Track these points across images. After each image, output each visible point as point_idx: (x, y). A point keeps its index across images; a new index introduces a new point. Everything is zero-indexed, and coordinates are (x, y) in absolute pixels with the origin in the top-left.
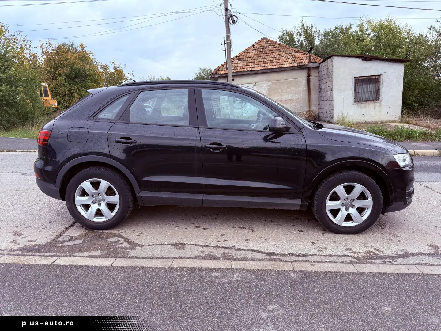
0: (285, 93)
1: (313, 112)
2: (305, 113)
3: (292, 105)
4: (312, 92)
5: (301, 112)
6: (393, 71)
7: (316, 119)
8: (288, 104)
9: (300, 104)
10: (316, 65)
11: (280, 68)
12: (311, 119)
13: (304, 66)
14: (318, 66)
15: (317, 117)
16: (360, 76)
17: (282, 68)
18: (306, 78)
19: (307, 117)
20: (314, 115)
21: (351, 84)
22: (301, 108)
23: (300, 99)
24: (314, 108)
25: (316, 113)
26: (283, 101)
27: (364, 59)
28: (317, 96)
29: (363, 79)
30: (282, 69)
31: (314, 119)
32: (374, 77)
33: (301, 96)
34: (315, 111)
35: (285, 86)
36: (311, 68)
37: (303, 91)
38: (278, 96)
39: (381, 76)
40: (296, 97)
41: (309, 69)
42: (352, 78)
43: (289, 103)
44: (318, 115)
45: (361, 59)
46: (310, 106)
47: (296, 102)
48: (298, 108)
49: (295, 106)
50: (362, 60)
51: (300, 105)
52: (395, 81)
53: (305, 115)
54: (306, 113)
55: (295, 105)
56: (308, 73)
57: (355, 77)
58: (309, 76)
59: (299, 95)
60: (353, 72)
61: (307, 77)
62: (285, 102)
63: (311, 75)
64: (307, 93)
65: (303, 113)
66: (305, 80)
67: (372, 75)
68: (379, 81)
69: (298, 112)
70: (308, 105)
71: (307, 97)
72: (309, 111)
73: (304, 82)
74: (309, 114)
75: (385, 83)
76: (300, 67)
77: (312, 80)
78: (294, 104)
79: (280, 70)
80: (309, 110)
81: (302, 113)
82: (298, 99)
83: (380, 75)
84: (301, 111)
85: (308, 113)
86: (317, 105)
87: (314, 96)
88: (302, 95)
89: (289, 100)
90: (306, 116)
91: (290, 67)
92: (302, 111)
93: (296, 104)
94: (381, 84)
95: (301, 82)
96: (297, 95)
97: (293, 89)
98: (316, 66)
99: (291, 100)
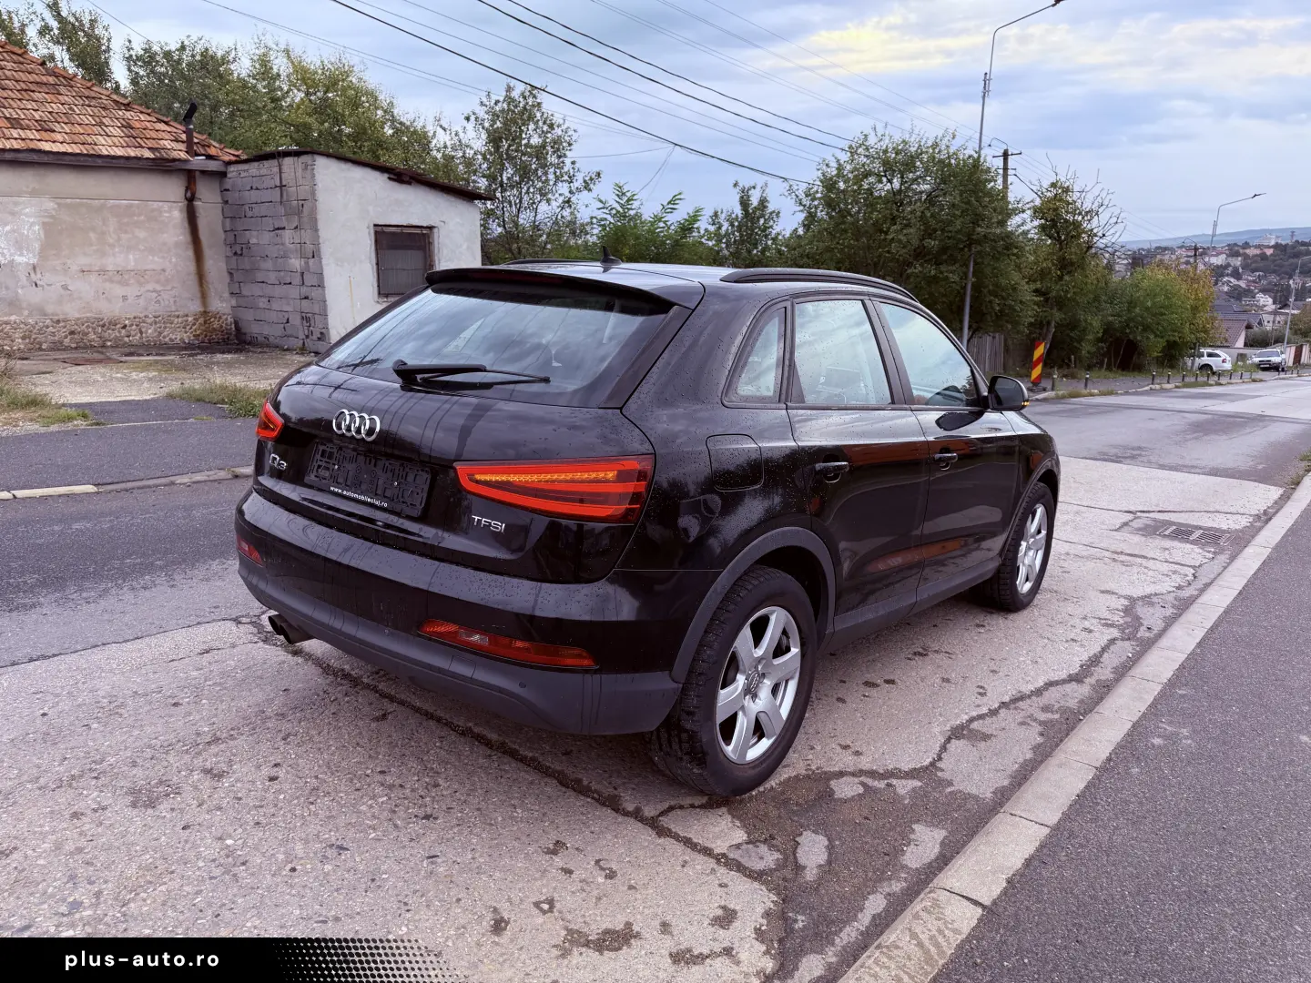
0: (112, 246)
1: (217, 316)
2: (190, 319)
3: (143, 289)
4: (208, 252)
5: (178, 317)
6: (458, 220)
7: (228, 338)
8: (127, 285)
9: (173, 288)
10: (213, 166)
11: (92, 155)
12: (213, 339)
13: (177, 163)
14: (222, 169)
15: (231, 334)
16: (388, 223)
17: (100, 156)
18: (183, 204)
19: (202, 334)
20: (221, 326)
21: (365, 246)
22: (175, 302)
23: (168, 271)
24: (221, 305)
25: (226, 319)
26: (111, 273)
27: (392, 176)
28: (223, 265)
29: (394, 234)
30: (100, 162)
31: (223, 339)
32: (418, 231)
33: (170, 262)
34: (224, 314)
35: (113, 223)
36: (197, 173)
37: (177, 245)
38: (85, 254)
39: (435, 230)
40: (154, 262)
41: (190, 177)
42: (368, 228)
43: (132, 281)
44: (233, 326)
45: (386, 175)
46: (204, 297)
47: (158, 282)
48: (167, 303)
49: (155, 295)
50: (389, 178)
51: (173, 292)
52: (465, 247)
53: (194, 324)
54: (196, 320)
55: (154, 291)
56: (187, 189)
57: (375, 225)
58: (190, 200)
59: (163, 257)
60: (371, 208)
61: (186, 202)
62: (118, 278)
63: (197, 195)
64: (190, 253)
65: (185, 318)
66: (181, 211)
67: (414, 224)
68: (430, 244)
69: (169, 316)
70: (199, 295)
71: (192, 267)
72: (205, 312)
73: (177, 215)
74: (205, 322)
75: (445, 252)
76: (162, 166)
77: (201, 211)
78: (150, 287)
79: (90, 162)
80: (202, 310)
81: (180, 320)
82: (164, 270)
83: (431, 228)
84: (177, 313)
85: (201, 320)
86: (226, 295)
87: (216, 265)
88: (174, 260)
89: (132, 273)
90: (195, 331)
91: (128, 158)
92: (181, 313)
93: (158, 288)
94: (436, 251)
95: (167, 215)
96: (156, 258)
97: (142, 234)
98: (214, 169)
99: (141, 275)
